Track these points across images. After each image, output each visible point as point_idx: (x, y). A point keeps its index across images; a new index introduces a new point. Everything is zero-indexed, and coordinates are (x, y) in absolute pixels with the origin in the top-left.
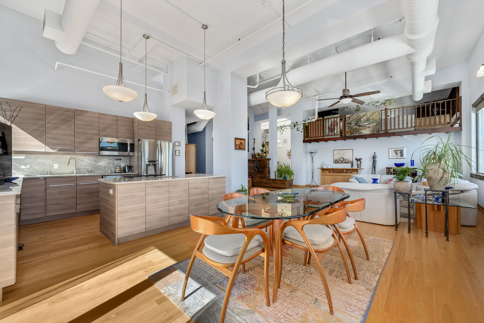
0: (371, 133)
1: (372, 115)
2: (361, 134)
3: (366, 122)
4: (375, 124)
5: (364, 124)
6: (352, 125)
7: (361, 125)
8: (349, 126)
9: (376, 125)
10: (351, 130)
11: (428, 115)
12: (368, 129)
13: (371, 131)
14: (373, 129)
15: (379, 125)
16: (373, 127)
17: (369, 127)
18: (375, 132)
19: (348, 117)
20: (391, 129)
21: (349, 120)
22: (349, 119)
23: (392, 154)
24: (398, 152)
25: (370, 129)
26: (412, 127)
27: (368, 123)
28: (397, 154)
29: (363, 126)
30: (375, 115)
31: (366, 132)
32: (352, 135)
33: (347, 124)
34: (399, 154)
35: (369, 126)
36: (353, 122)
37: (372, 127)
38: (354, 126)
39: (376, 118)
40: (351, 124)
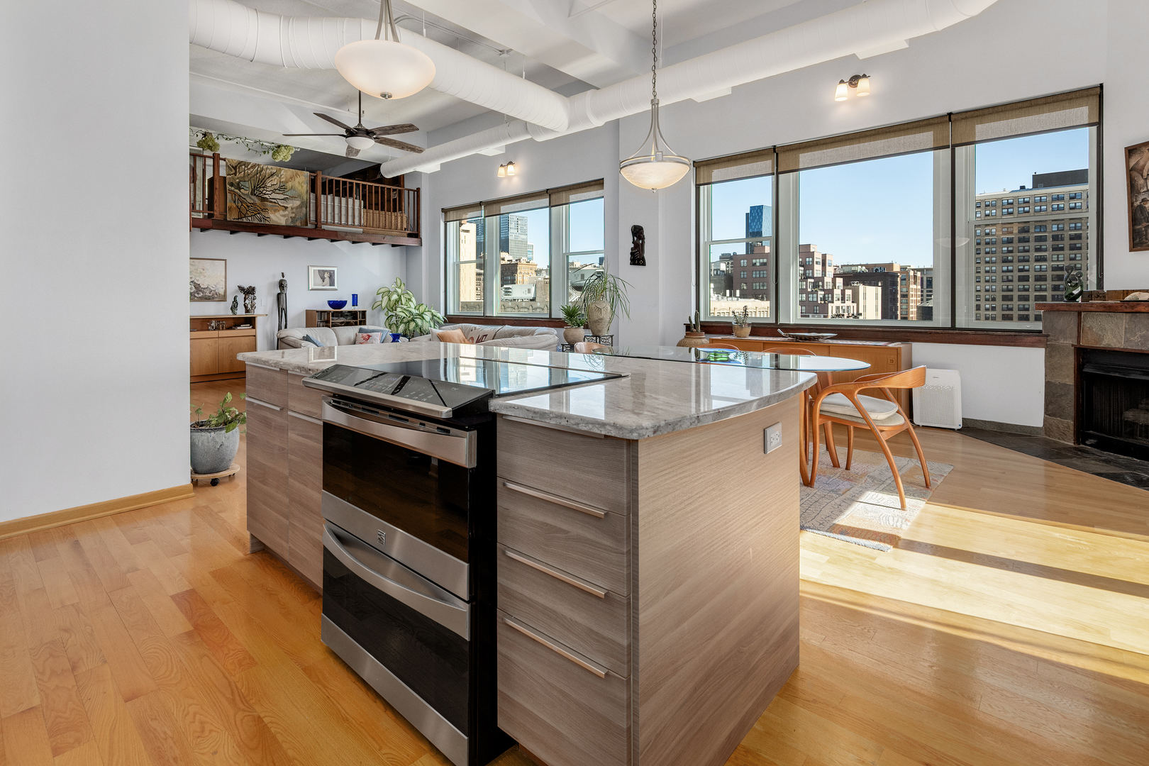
0: (289, 223)
1: (291, 178)
2: (267, 223)
3: (277, 191)
4: (297, 203)
5: (274, 196)
6: (242, 190)
7: (267, 196)
8: (235, 194)
9: (300, 207)
10: (240, 204)
11: (383, 209)
12: (281, 212)
13: (290, 220)
14: (293, 215)
15: (306, 208)
16: (294, 210)
17: (286, 208)
18: (298, 224)
19: (233, 167)
20: (327, 223)
21: (235, 174)
22: (234, 171)
23: (314, 281)
24: (326, 275)
25: (287, 212)
26: (360, 225)
27: (282, 197)
28: (323, 279)
29: (271, 202)
30: (297, 180)
31: (278, 218)
32: (245, 220)
33: (228, 186)
34: (327, 280)
35: (286, 205)
36: (247, 184)
37: (292, 209)
38: (247, 195)
39: (300, 188)
40: (240, 189)
